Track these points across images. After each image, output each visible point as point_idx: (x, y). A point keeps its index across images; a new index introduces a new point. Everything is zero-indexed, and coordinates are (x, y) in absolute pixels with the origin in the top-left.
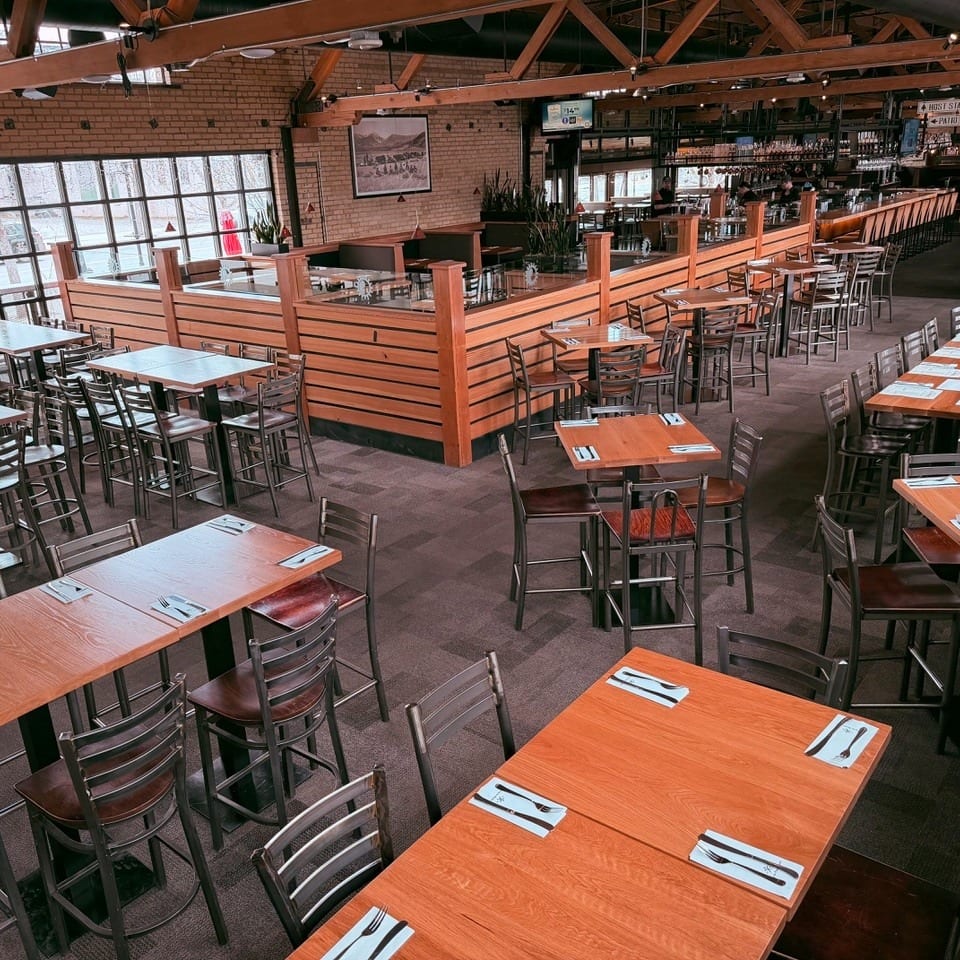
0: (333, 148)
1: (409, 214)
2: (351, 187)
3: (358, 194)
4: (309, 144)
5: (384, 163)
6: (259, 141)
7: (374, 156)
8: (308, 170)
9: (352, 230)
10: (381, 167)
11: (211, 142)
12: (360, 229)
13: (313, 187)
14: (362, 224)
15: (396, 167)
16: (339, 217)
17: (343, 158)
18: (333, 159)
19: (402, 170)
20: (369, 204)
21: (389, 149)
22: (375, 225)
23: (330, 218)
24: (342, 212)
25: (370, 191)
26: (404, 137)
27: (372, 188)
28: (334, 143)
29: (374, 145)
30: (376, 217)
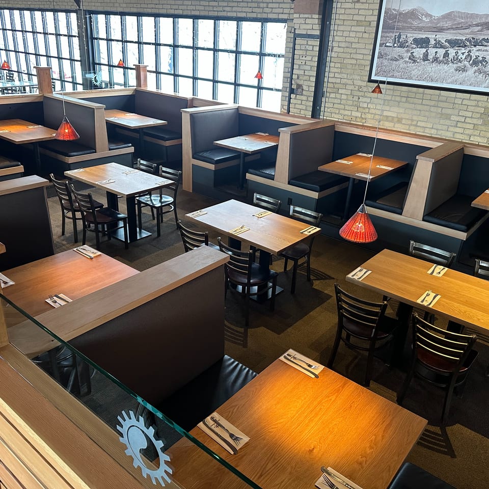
0: (355, 23)
1: (454, 118)
2: (368, 68)
3: (373, 78)
4: (306, 16)
5: (427, 47)
6: (274, 11)
7: (411, 36)
8: (310, 43)
9: (359, 114)
10: (419, 52)
11: (234, 9)
12: (369, 116)
13: (311, 60)
14: (372, 111)
15: (446, 55)
16: (344, 97)
17: (366, 35)
18: (352, 34)
19: (456, 60)
20: (391, 92)
21: (441, 30)
22: (393, 117)
23: (332, 95)
24: (349, 92)
25: (393, 76)
26: (472, 16)
27: (396, 74)
28: (356, 18)
29: (415, 23)
30: (396, 109)
